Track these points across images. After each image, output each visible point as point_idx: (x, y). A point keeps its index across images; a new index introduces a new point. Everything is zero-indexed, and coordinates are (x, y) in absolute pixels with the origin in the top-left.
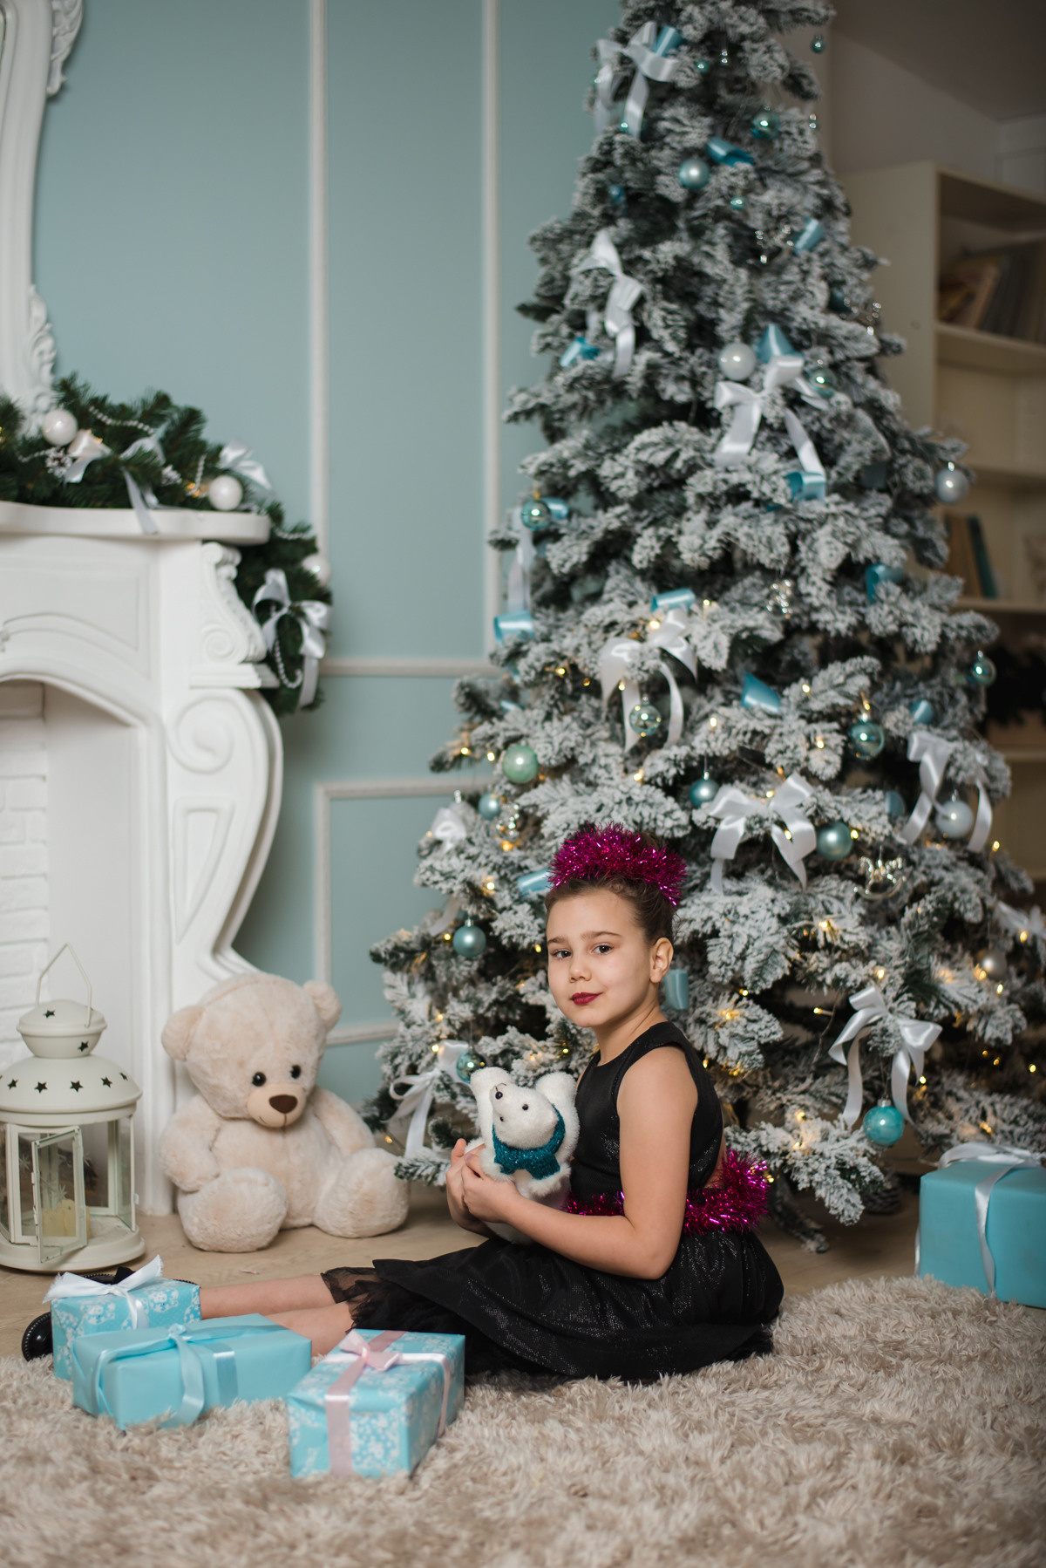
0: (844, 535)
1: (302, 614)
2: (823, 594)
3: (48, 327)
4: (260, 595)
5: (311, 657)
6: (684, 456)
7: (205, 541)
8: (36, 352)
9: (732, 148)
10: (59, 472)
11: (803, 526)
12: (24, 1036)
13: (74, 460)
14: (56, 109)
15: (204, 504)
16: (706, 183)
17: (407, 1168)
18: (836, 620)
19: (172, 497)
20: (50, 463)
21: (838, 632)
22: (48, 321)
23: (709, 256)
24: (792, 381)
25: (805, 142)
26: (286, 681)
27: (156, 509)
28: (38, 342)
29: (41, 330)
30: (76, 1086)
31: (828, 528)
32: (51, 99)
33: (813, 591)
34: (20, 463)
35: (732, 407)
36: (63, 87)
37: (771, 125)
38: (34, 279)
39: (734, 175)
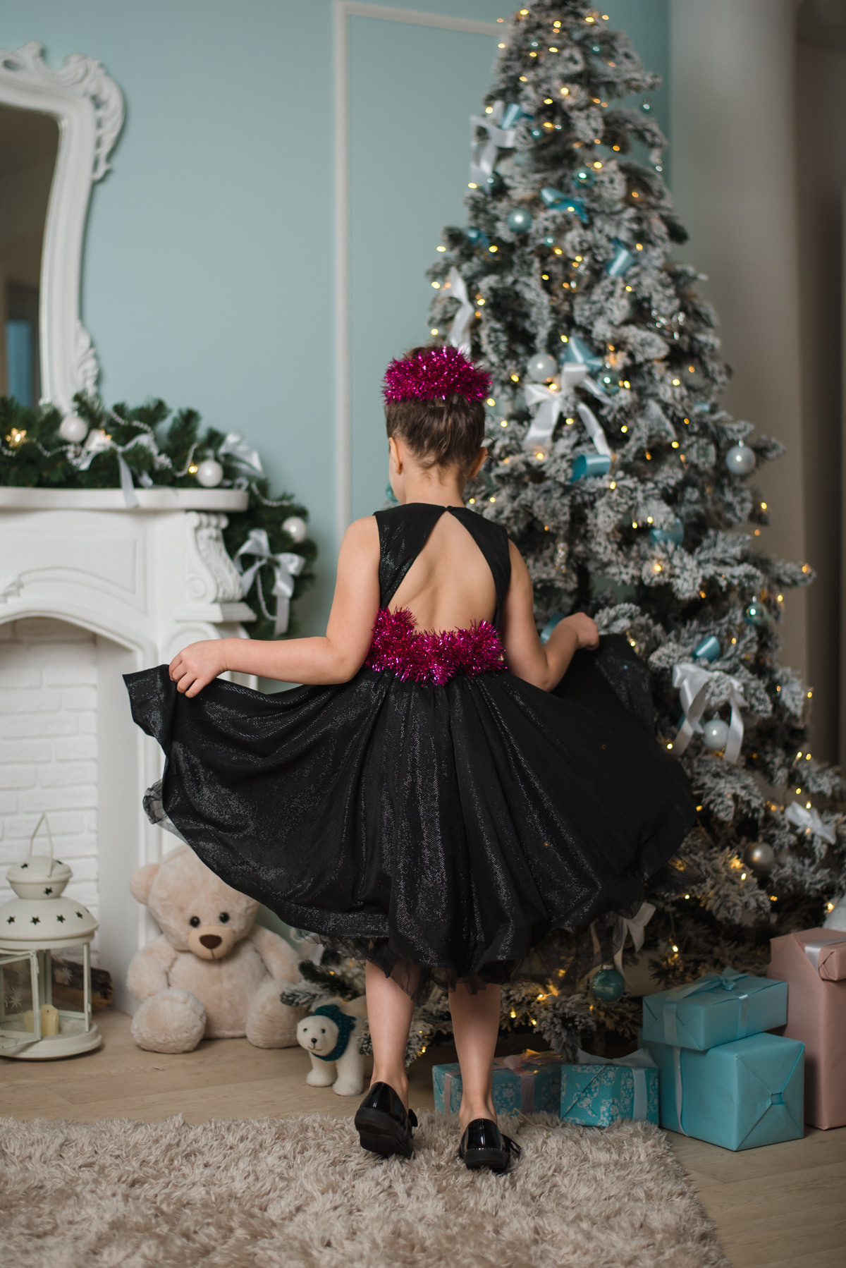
0: (618, 505)
1: (277, 564)
2: (609, 551)
3: (92, 352)
4: (245, 549)
5: (283, 597)
6: (499, 445)
7: (188, 511)
8: (81, 371)
9: (560, 195)
10: (75, 462)
11: (587, 498)
12: (11, 882)
13: (88, 453)
14: (101, 189)
15: (192, 482)
16: (529, 227)
17: (288, 996)
18: (621, 573)
19: (165, 479)
20: (70, 455)
21: (624, 582)
22: (92, 345)
23: (527, 285)
24: (582, 382)
25: (614, 189)
26: (267, 614)
27: (150, 488)
28: (82, 363)
29: (86, 353)
30: (35, 921)
31: (604, 500)
32: (95, 184)
33: (601, 550)
34: (45, 457)
35: (538, 405)
36: (108, 173)
37: (589, 177)
38: (81, 315)
39: (546, 219)
